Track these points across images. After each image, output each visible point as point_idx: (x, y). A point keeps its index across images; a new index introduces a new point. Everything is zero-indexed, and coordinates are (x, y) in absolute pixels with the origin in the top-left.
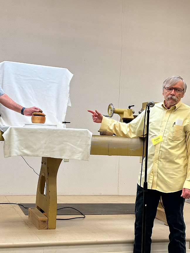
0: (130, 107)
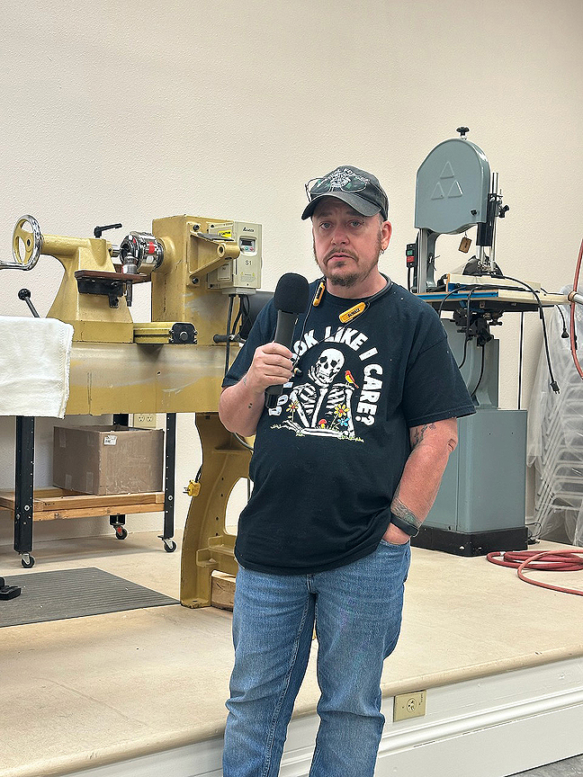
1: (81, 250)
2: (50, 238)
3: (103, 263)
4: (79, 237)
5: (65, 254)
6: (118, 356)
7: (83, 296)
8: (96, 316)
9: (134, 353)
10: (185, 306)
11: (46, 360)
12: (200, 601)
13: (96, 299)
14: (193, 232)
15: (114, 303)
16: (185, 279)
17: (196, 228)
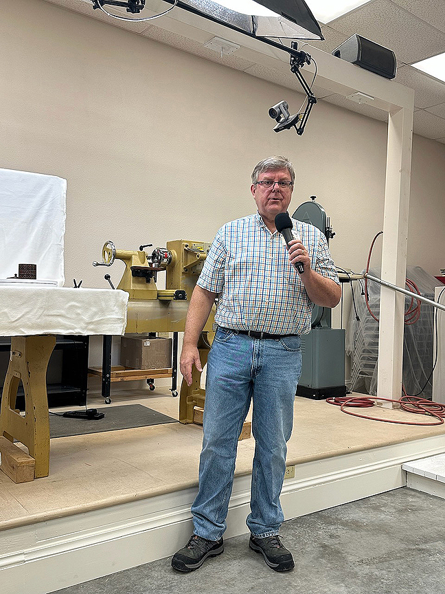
0: (141, 248)
1: (133, 257)
2: (118, 251)
3: (143, 262)
4: (133, 250)
5: (127, 259)
6: (150, 306)
7: (134, 278)
8: (140, 287)
9: (157, 304)
10: (181, 282)
11: (116, 309)
12: (188, 421)
13: (140, 279)
14: (185, 248)
15: (148, 281)
16: (182, 270)
17: (187, 246)
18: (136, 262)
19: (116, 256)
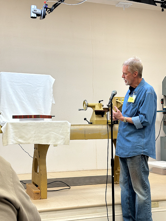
0: (100, 102)
1: (96, 106)
2: (90, 104)
3: (101, 108)
4: (96, 103)
5: (93, 107)
7: (96, 115)
8: (99, 119)
13: (100, 116)
14: (116, 100)
15: (103, 116)
17: (117, 99)
18: (97, 108)
19: (88, 106)
